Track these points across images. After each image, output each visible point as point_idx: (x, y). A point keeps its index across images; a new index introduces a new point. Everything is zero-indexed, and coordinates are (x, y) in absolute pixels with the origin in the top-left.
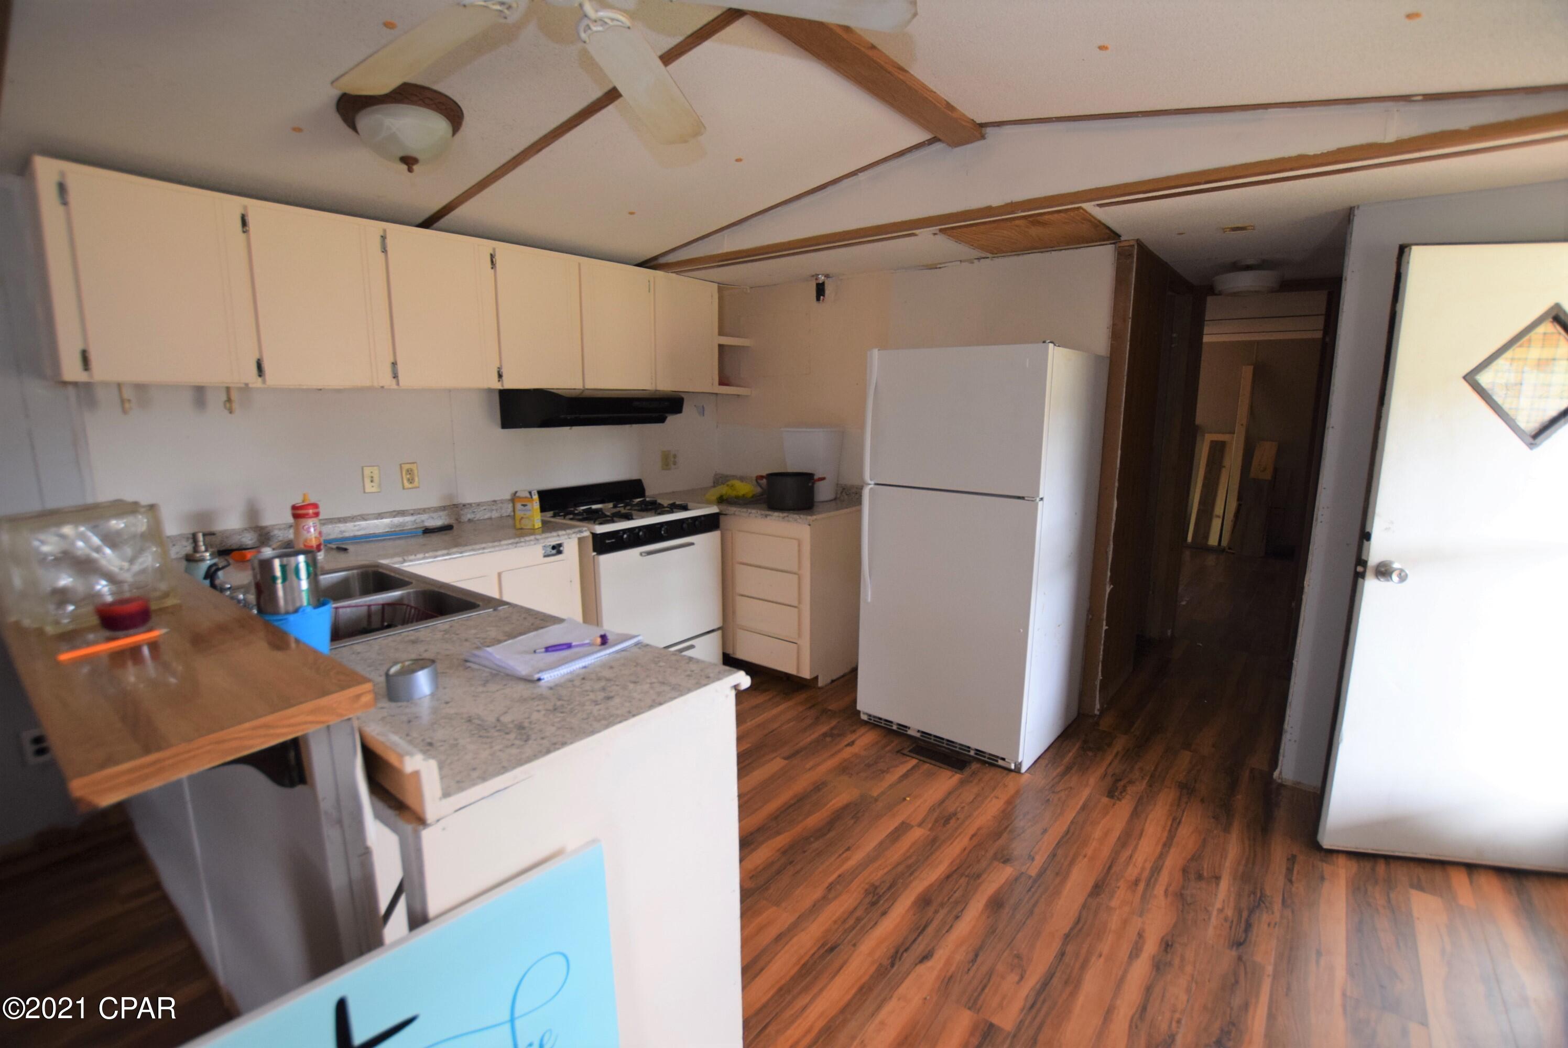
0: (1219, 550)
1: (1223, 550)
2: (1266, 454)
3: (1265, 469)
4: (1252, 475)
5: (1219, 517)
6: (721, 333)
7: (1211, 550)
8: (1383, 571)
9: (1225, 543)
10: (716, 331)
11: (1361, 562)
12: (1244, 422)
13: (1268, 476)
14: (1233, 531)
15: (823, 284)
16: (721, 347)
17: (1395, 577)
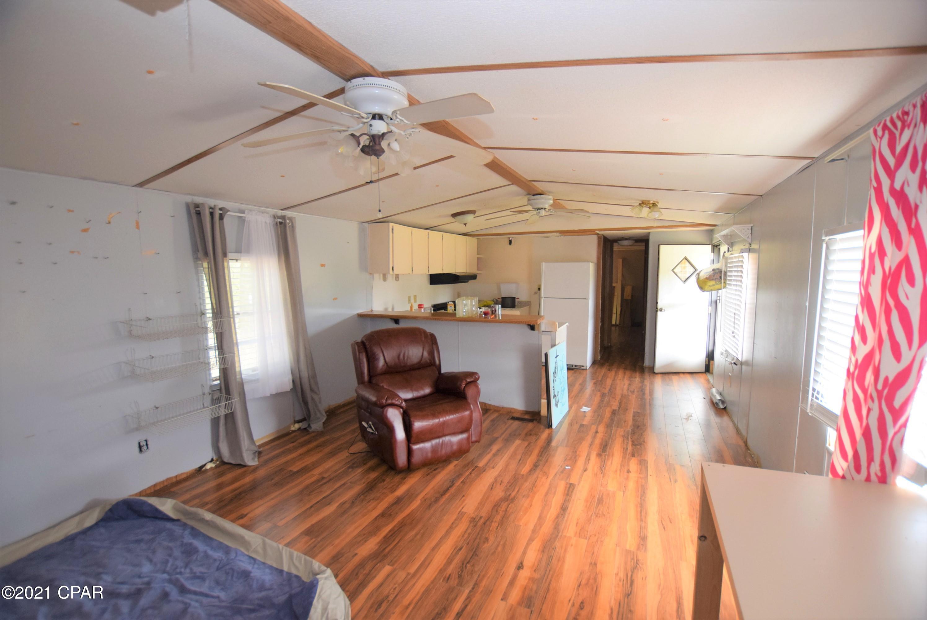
0: (616, 325)
1: (617, 325)
2: (628, 290)
3: (628, 296)
4: (625, 298)
5: (614, 313)
6: (478, 254)
7: (613, 325)
8: (661, 310)
9: (618, 323)
10: (476, 253)
11: (657, 308)
12: (621, 279)
13: (630, 298)
14: (620, 317)
15: (511, 240)
16: (478, 258)
17: (663, 310)
